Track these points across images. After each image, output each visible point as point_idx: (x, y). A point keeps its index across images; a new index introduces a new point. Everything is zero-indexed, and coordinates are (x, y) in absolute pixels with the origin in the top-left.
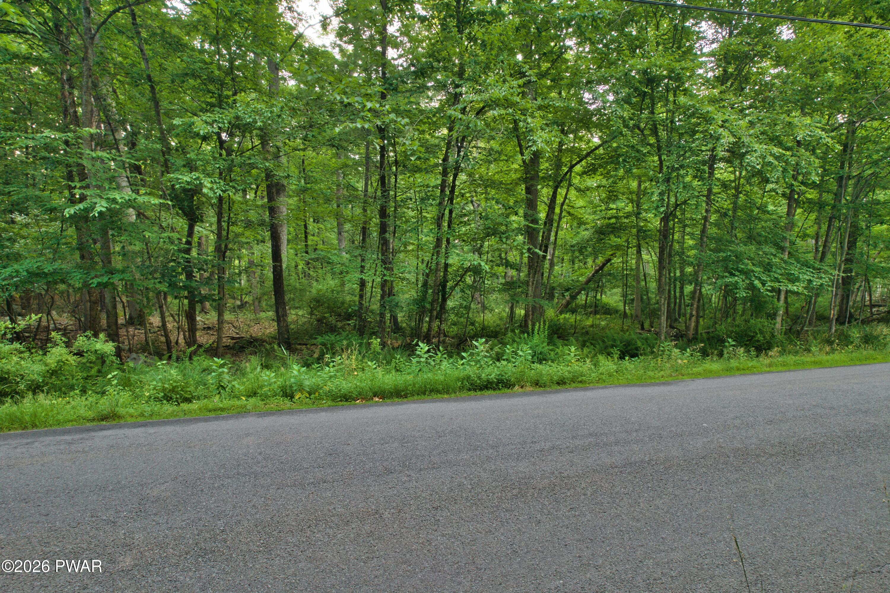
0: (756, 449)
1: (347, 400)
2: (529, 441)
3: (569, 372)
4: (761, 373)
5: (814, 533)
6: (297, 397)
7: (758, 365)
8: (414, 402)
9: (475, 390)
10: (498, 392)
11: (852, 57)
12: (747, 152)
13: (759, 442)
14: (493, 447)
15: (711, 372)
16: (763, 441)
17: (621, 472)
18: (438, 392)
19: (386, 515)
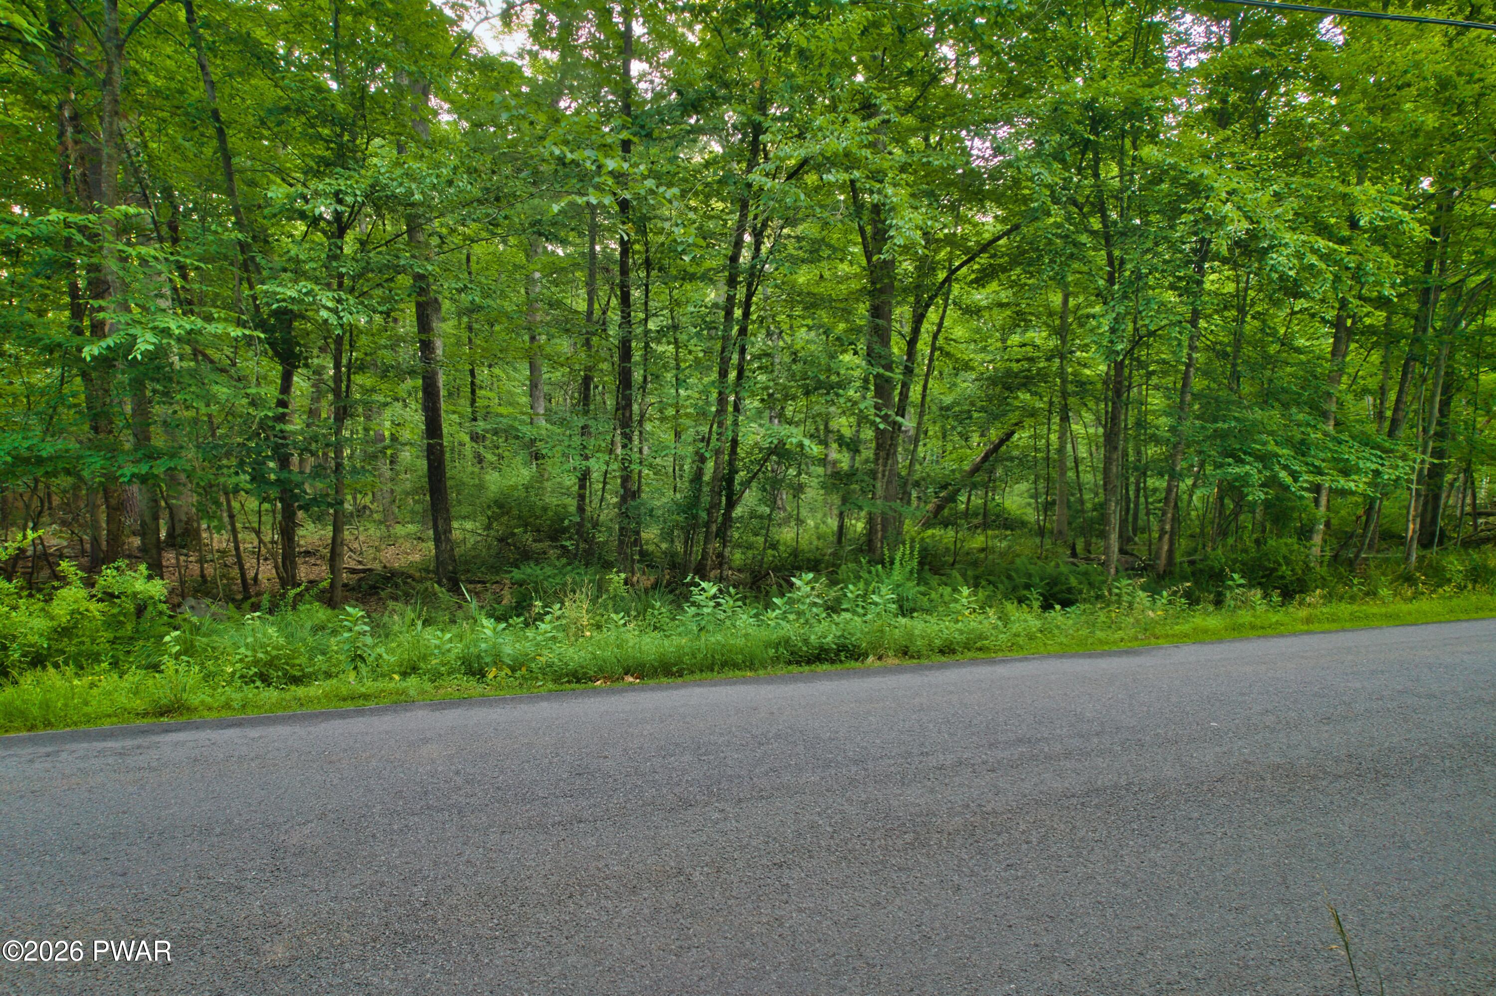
0: (1309, 766)
1: (578, 681)
2: (915, 751)
3: (961, 632)
4: (1294, 634)
5: (1428, 909)
6: (491, 676)
7: (1286, 620)
8: (699, 684)
9: (798, 663)
10: (838, 666)
11: (1455, 77)
12: (1271, 247)
13: (1312, 755)
14: (856, 762)
15: (1205, 631)
16: (1319, 752)
17: (1083, 804)
18: (736, 666)
19: (697, 877)
